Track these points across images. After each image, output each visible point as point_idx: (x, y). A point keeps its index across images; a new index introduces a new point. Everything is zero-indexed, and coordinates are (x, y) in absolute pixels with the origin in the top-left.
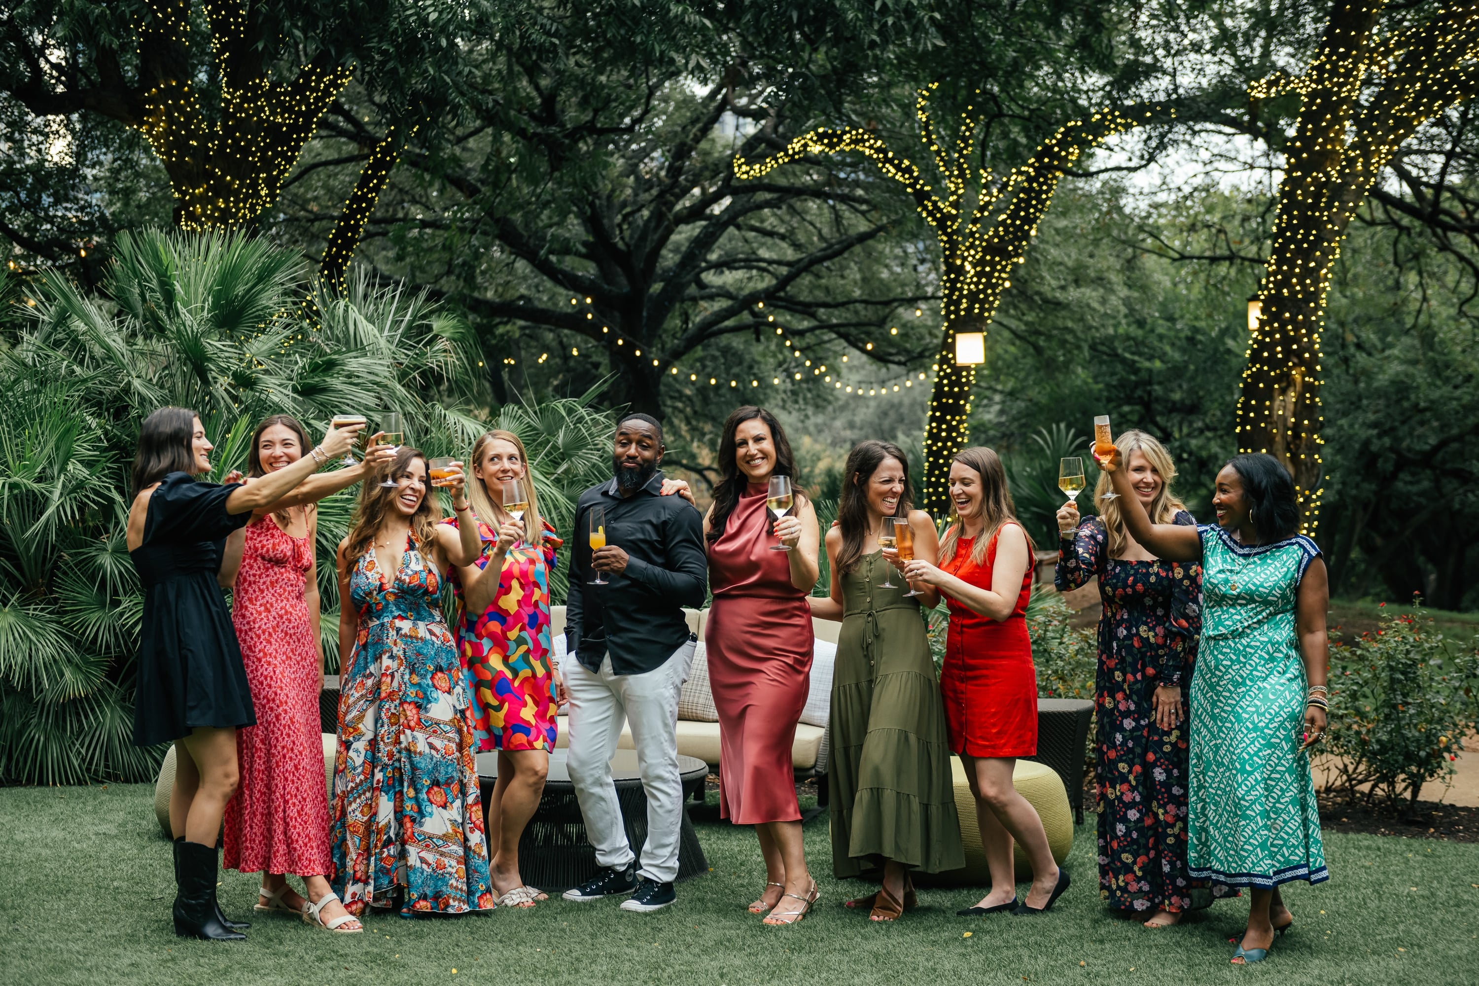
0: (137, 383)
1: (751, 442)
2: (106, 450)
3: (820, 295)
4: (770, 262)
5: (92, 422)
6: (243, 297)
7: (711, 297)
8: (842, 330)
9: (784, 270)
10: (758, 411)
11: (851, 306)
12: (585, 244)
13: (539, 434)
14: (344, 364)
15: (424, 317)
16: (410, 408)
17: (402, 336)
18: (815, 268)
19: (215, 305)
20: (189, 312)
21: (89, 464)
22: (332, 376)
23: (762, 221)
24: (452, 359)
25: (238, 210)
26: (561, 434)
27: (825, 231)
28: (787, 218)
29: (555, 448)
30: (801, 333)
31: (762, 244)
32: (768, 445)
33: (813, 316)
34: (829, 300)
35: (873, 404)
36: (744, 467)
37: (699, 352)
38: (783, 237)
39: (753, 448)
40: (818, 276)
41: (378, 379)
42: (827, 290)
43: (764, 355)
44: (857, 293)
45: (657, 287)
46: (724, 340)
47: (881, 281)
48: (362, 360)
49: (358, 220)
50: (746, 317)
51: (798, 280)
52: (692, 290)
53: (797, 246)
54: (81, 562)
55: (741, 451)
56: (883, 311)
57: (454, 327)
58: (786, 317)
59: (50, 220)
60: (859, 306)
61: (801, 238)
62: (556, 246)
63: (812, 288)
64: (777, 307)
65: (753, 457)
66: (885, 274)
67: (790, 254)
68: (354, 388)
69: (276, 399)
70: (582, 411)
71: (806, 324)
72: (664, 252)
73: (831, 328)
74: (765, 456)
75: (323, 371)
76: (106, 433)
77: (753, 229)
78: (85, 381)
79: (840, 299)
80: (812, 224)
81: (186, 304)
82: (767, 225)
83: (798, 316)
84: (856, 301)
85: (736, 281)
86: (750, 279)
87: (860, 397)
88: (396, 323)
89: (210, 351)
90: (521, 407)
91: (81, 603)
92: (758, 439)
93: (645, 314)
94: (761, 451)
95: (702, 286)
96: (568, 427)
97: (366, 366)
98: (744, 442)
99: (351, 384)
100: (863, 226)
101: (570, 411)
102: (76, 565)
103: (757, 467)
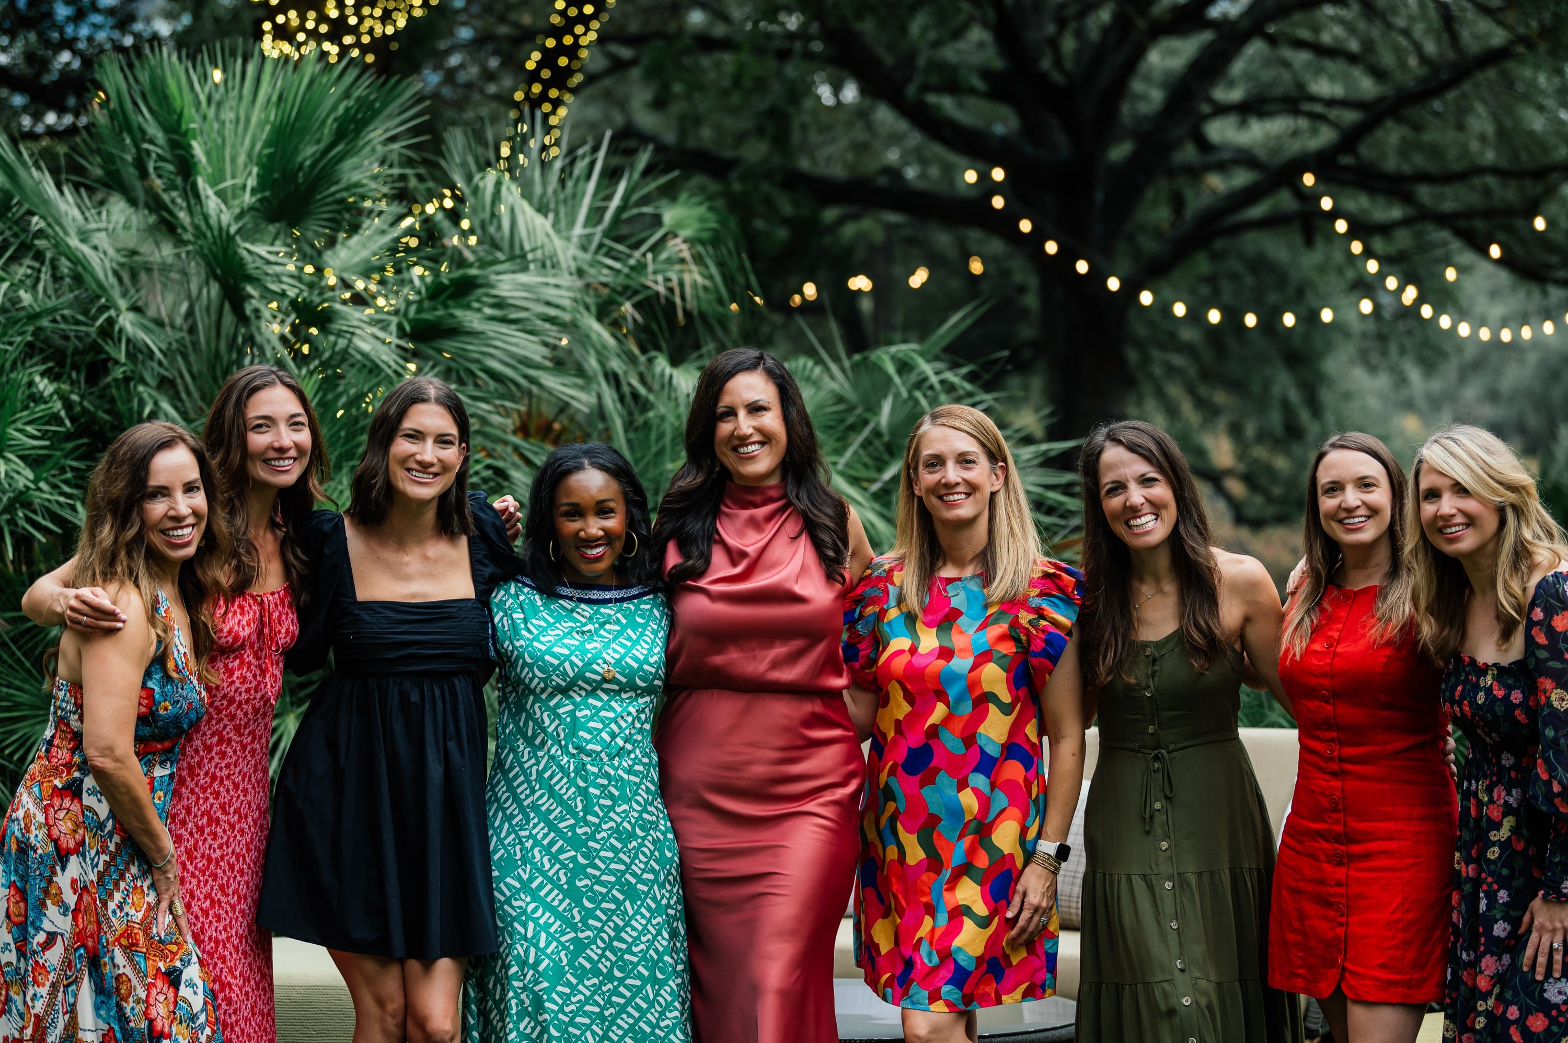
0: (127, 321)
1: (742, 413)
2: (68, 437)
3: (1419, 161)
4: (1331, 103)
5: (44, 386)
6: (313, 166)
7: (1222, 167)
8: (1462, 224)
9: (1350, 117)
10: (761, 358)
11: (1477, 181)
12: (986, 74)
13: (851, 409)
14: (493, 286)
15: (645, 200)
16: (615, 364)
17: (606, 234)
18: (1411, 112)
19: (264, 182)
20: (219, 194)
21: (33, 462)
22: (468, 307)
23: (1316, 29)
24: (694, 276)
25: (361, 19)
26: (887, 407)
27: (1430, 48)
28: (1362, 25)
29: (877, 433)
30: (1385, 230)
31: (1319, 71)
32: (772, 421)
33: (1407, 198)
34: (1432, 167)
35: (1532, 358)
36: (729, 460)
37: (1202, 264)
38: (1352, 59)
39: (746, 424)
40: (1417, 128)
41: (552, 312)
42: (1435, 152)
43: (1322, 269)
44: (1490, 156)
45: (1119, 152)
46: (1252, 242)
47: (1531, 134)
48: (523, 278)
49: (577, 37)
50: (1285, 200)
51: (1379, 134)
52: (1188, 153)
53: (1378, 73)
54: (22, 634)
55: (725, 428)
56: (1533, 188)
57: (701, 220)
58: (1359, 202)
59: (68, 44)
60: (1490, 180)
61: (1387, 59)
62: (934, 79)
63: (1404, 150)
64: (1342, 183)
65: (744, 440)
66: (1537, 123)
67: (1367, 86)
68: (504, 329)
69: (365, 347)
70: (926, 368)
71: (1396, 213)
72: (1137, 86)
73: (1443, 220)
74: (767, 439)
75: (451, 297)
76: (68, 405)
77: (1299, 44)
78: (36, 316)
79: (1456, 167)
80: (1406, 33)
81: (214, 181)
82: (1326, 38)
83: (1381, 200)
84: (1481, 170)
85: (1268, 137)
86: (1295, 133)
87: (1507, 346)
88: (596, 214)
89: (251, 265)
90: (819, 361)
91: (17, 706)
92: (755, 409)
93: (1099, 196)
94: (759, 430)
95: (1204, 145)
96: (897, 395)
97: (526, 287)
98: (732, 412)
99: (504, 320)
100: (1498, 37)
101: (904, 367)
102: (14, 640)
103: (751, 458)
